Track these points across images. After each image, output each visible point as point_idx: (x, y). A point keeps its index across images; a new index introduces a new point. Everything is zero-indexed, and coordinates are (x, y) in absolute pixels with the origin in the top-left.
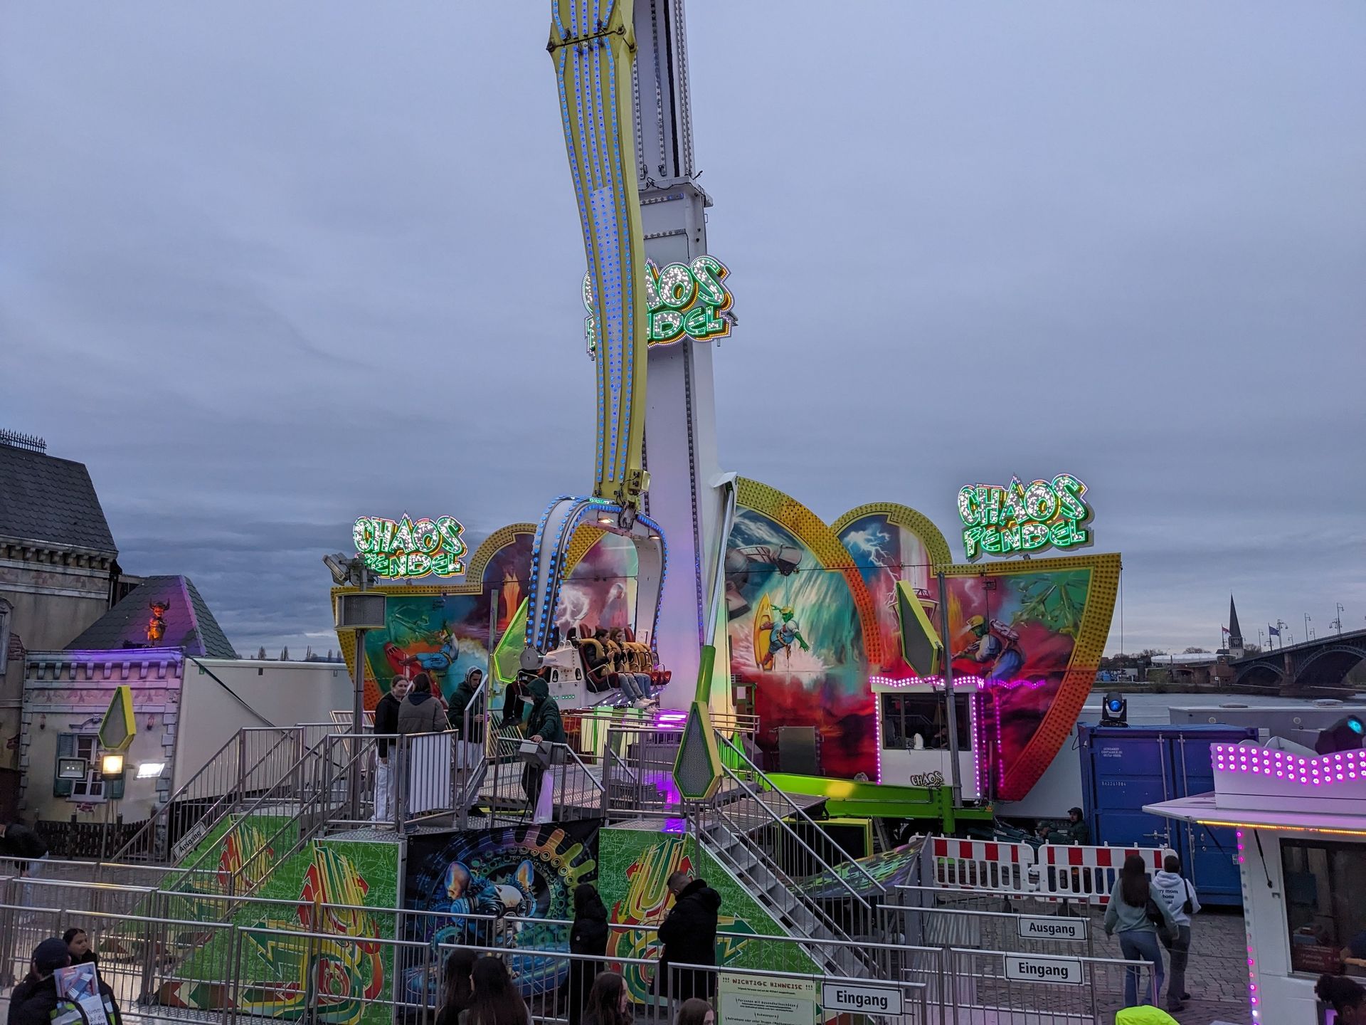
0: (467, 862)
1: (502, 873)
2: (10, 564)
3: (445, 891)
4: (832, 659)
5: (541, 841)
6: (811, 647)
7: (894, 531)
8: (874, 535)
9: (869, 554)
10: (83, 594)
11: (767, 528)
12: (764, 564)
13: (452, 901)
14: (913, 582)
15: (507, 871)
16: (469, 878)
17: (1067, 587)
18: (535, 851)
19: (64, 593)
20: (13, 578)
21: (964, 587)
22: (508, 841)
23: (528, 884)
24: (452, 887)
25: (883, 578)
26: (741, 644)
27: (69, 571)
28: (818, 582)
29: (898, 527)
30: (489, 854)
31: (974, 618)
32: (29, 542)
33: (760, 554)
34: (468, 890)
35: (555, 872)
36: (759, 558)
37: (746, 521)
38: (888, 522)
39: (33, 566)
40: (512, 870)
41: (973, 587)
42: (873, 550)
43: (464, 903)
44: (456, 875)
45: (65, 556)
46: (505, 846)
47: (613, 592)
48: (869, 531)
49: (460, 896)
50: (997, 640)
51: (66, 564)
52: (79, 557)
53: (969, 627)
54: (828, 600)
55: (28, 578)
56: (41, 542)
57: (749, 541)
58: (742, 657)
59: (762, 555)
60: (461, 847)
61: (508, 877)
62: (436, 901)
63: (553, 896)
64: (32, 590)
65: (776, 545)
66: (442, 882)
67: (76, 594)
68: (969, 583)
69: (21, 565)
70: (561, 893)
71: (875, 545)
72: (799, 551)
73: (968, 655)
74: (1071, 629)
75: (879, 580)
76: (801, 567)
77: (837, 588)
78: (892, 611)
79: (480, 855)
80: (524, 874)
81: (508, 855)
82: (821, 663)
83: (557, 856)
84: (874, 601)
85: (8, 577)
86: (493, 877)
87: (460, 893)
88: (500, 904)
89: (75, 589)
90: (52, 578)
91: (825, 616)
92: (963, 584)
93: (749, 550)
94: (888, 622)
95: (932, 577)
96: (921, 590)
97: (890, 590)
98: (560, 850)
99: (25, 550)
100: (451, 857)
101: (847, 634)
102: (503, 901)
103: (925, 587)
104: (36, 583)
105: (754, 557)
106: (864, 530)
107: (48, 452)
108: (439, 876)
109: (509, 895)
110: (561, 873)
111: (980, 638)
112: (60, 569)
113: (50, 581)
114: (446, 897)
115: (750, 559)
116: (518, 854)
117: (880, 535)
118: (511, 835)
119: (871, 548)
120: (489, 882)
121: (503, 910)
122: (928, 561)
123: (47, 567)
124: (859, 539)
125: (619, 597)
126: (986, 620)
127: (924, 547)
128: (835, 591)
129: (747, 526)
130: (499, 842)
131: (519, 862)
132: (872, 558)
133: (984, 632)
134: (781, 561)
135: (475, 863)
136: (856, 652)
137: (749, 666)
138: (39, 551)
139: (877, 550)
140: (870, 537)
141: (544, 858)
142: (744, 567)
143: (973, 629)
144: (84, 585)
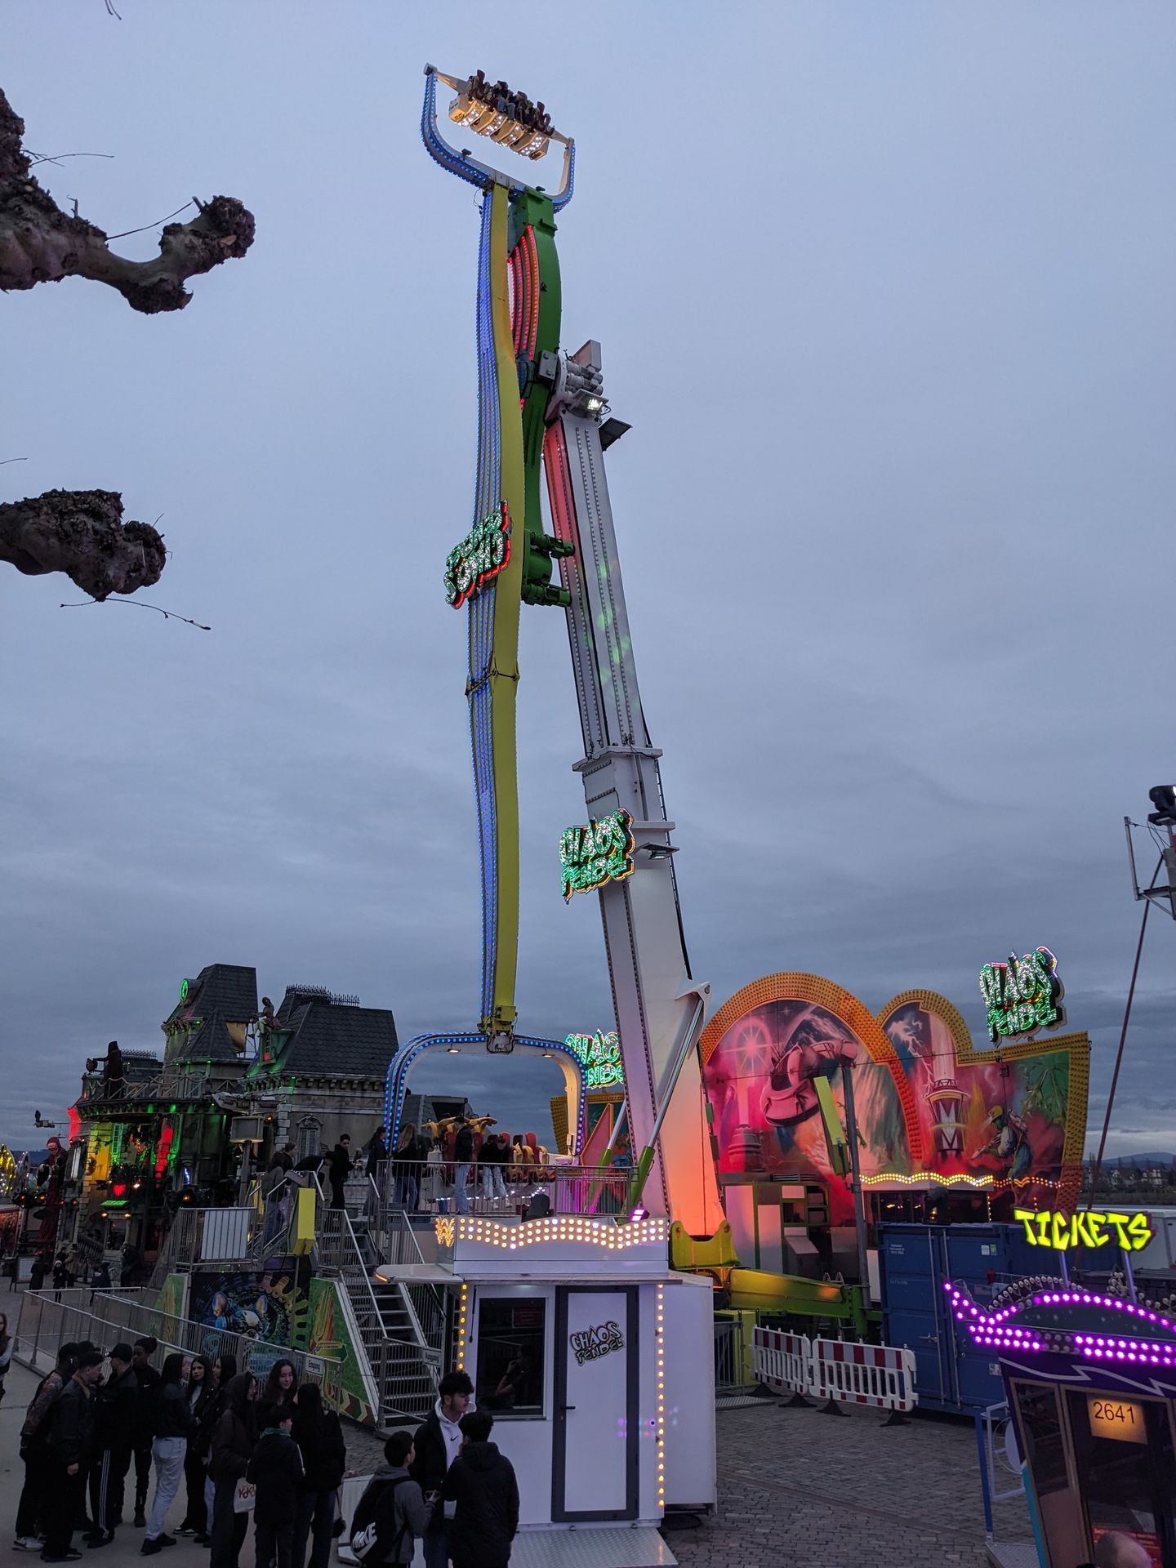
0: (226, 1292)
1: (248, 1302)
2: (319, 1092)
3: (212, 1310)
4: (885, 1157)
5: (273, 1284)
6: (868, 1144)
7: (924, 1018)
8: (910, 1024)
9: (908, 1042)
10: (379, 1112)
11: (831, 1023)
12: (830, 1060)
13: (216, 1318)
14: (944, 1070)
15: (250, 1302)
16: (227, 1303)
17: (1056, 1071)
18: (269, 1290)
19: (362, 1112)
20: (321, 1103)
21: (984, 1078)
22: (252, 1282)
23: (263, 1312)
24: (217, 1308)
25: (919, 1071)
26: (818, 1143)
27: (366, 1095)
28: (871, 1075)
29: (928, 1014)
30: (239, 1289)
31: (994, 1109)
32: (330, 1075)
33: (826, 1050)
34: (226, 1311)
35: (282, 1306)
36: (825, 1054)
37: (816, 1018)
38: (920, 1010)
39: (337, 1093)
40: (254, 1301)
41: (993, 1075)
42: (910, 1039)
43: (224, 1321)
44: (219, 1300)
45: (362, 1083)
46: (250, 1285)
47: (729, 1093)
48: (906, 1020)
49: (221, 1314)
50: (1014, 1133)
51: (364, 1090)
52: (373, 1084)
53: (991, 1119)
54: (878, 1094)
55: (334, 1102)
56: (340, 1075)
57: (819, 1037)
58: (819, 1156)
59: (828, 1051)
60: (223, 1283)
61: (251, 1306)
62: (207, 1316)
63: (278, 1322)
64: (337, 1111)
65: (839, 1039)
66: (210, 1304)
67: (373, 1112)
68: (988, 1071)
69: (327, 1093)
70: (283, 1321)
71: (911, 1035)
72: (855, 1045)
73: (992, 1150)
74: (1060, 1119)
75: (916, 1072)
76: (857, 1061)
77: (885, 1081)
78: (928, 1104)
79: (234, 1289)
80: (261, 1305)
81: (251, 1291)
82: (877, 1161)
83: (283, 1295)
84: (913, 1094)
85: (318, 1102)
86: (241, 1304)
87: (221, 1312)
88: (245, 1323)
89: (372, 1108)
90: (352, 1101)
91: (878, 1112)
92: (983, 1072)
93: (818, 1046)
94: (926, 1116)
95: (958, 1065)
96: (950, 1080)
97: (925, 1081)
98: (285, 1291)
99: (329, 1081)
100: (217, 1289)
101: (895, 1130)
102: (247, 1321)
103: (952, 1078)
104: (341, 1105)
105: (822, 1053)
106: (902, 1020)
107: (361, 1006)
108: (209, 1301)
109: (251, 1318)
110: (287, 1307)
111: (1001, 1130)
112: (358, 1094)
113: (351, 1103)
114: (212, 1315)
115: (820, 1057)
116: (257, 1291)
117: (914, 1024)
118: (253, 1278)
119: (906, 1037)
120: (239, 1308)
121: (247, 1328)
122: (954, 1049)
123: (349, 1093)
124: (899, 1029)
125: (732, 1098)
126: (1004, 1111)
127: (950, 1034)
128: (883, 1085)
129: (816, 1021)
130: (246, 1282)
131: (258, 1296)
132: (910, 1048)
133: (1003, 1125)
134: (843, 1056)
135: (231, 1294)
136: (903, 1148)
137: (823, 1164)
138: (340, 1082)
139: (913, 1040)
140: (907, 1027)
141: (274, 1295)
142: (816, 1064)
143: (994, 1121)
144: (379, 1105)
